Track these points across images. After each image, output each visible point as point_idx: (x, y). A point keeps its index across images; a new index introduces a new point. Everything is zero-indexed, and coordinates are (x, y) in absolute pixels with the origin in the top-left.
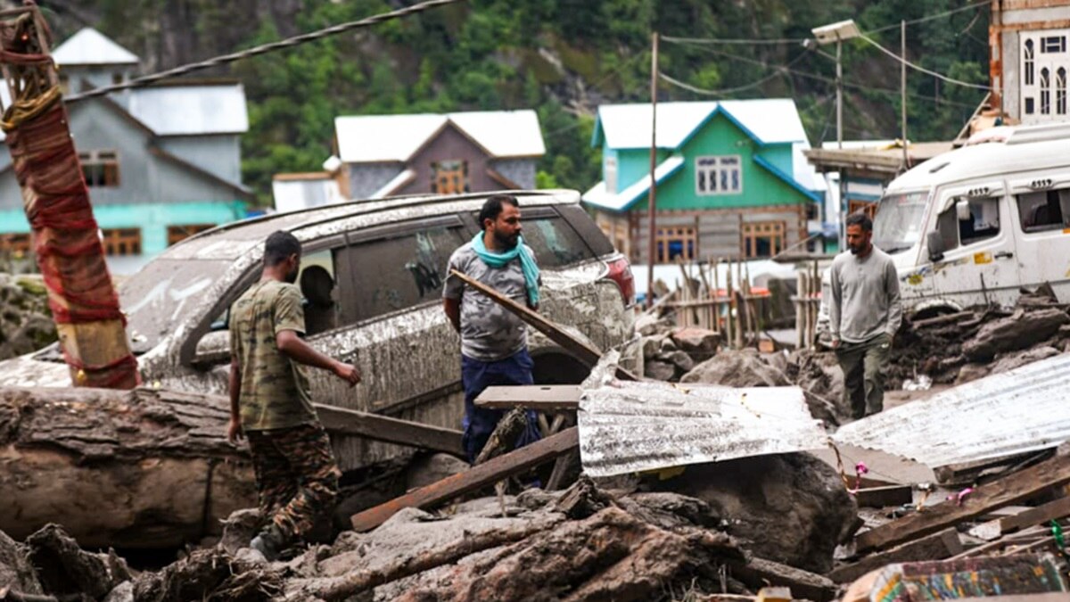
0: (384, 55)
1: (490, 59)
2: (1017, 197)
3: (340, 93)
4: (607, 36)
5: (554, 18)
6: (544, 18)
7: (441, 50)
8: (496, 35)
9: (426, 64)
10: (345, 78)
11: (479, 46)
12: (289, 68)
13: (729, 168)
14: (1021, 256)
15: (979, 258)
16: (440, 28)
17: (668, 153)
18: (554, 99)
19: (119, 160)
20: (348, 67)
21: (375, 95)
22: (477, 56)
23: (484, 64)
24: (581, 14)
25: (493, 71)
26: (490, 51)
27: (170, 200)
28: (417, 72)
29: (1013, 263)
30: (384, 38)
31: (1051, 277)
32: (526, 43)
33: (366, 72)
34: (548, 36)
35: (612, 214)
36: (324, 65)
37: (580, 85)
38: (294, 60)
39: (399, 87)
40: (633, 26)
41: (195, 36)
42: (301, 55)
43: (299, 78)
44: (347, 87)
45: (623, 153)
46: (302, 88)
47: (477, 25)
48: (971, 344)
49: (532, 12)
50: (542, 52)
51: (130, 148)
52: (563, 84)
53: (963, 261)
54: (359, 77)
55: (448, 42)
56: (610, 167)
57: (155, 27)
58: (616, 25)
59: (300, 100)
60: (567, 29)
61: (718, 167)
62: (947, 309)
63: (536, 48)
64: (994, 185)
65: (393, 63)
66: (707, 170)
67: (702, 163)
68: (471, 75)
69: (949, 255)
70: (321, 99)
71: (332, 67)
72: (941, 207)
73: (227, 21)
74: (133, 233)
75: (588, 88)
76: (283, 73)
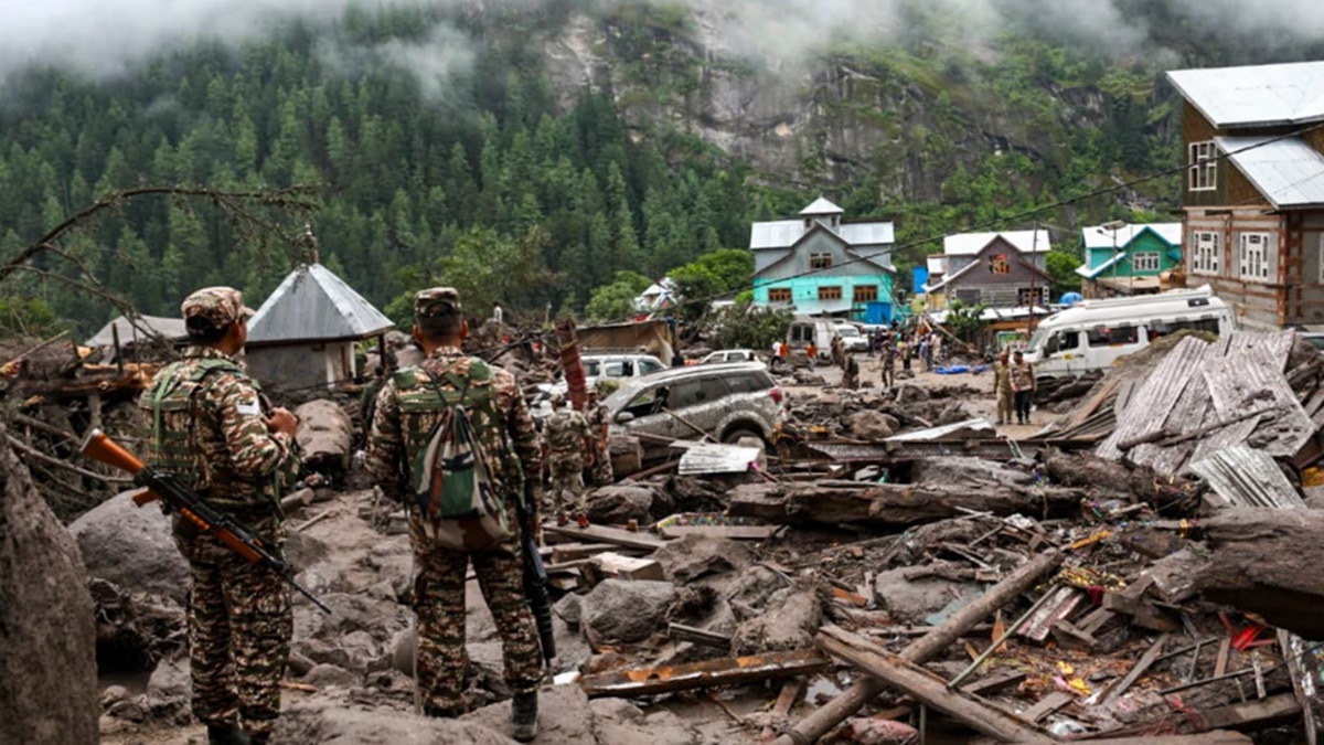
0: (1023, 181)
1: (1083, 182)
2: (1088, 332)
3: (998, 200)
4: (1152, 168)
5: (1121, 159)
6: (1115, 160)
7: (1055, 177)
8: (1087, 169)
9: (1045, 186)
10: (1000, 193)
11: (1076, 175)
12: (971, 189)
13: (1153, 258)
14: (1087, 356)
15: (1067, 357)
16: (1055, 167)
17: (1120, 250)
18: (1119, 201)
19: (832, 257)
20: (1002, 188)
21: (1017, 201)
22: (1075, 180)
23: (1079, 185)
24: (1136, 158)
25: (1085, 188)
26: (1083, 177)
27: (855, 275)
28: (1041, 189)
29: (1083, 360)
30: (1023, 173)
31: (1101, 365)
32: (1103, 173)
33: (1013, 190)
34: (1116, 169)
35: (1087, 279)
36: (991, 186)
37: (1134, 194)
38: (974, 184)
39: (1030, 197)
40: (1168, 162)
41: (923, 174)
42: (978, 182)
43: (976, 193)
44: (1002, 197)
45: (1094, 250)
46: (978, 199)
47: (1076, 164)
48: (1054, 394)
49: (1108, 157)
50: (1113, 178)
51: (837, 251)
52: (1124, 194)
53: (1060, 358)
54: (1009, 192)
55: (1059, 175)
56: (1088, 256)
57: (902, 170)
58: (1157, 162)
59: (976, 204)
60: (1127, 165)
61: (1147, 257)
62: (1050, 378)
63: (1110, 175)
64: (1076, 327)
65: (1028, 185)
66: (1140, 259)
67: (1138, 255)
68: (1072, 190)
69: (1053, 355)
70: (987, 204)
71: (995, 187)
72: (1050, 335)
73: (940, 166)
74: (838, 288)
75: (1139, 196)
76: (968, 191)
